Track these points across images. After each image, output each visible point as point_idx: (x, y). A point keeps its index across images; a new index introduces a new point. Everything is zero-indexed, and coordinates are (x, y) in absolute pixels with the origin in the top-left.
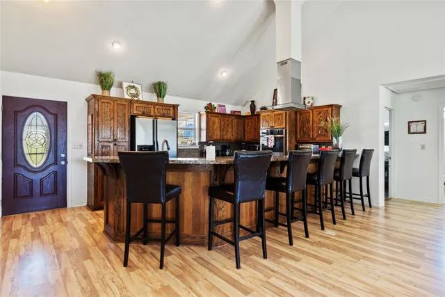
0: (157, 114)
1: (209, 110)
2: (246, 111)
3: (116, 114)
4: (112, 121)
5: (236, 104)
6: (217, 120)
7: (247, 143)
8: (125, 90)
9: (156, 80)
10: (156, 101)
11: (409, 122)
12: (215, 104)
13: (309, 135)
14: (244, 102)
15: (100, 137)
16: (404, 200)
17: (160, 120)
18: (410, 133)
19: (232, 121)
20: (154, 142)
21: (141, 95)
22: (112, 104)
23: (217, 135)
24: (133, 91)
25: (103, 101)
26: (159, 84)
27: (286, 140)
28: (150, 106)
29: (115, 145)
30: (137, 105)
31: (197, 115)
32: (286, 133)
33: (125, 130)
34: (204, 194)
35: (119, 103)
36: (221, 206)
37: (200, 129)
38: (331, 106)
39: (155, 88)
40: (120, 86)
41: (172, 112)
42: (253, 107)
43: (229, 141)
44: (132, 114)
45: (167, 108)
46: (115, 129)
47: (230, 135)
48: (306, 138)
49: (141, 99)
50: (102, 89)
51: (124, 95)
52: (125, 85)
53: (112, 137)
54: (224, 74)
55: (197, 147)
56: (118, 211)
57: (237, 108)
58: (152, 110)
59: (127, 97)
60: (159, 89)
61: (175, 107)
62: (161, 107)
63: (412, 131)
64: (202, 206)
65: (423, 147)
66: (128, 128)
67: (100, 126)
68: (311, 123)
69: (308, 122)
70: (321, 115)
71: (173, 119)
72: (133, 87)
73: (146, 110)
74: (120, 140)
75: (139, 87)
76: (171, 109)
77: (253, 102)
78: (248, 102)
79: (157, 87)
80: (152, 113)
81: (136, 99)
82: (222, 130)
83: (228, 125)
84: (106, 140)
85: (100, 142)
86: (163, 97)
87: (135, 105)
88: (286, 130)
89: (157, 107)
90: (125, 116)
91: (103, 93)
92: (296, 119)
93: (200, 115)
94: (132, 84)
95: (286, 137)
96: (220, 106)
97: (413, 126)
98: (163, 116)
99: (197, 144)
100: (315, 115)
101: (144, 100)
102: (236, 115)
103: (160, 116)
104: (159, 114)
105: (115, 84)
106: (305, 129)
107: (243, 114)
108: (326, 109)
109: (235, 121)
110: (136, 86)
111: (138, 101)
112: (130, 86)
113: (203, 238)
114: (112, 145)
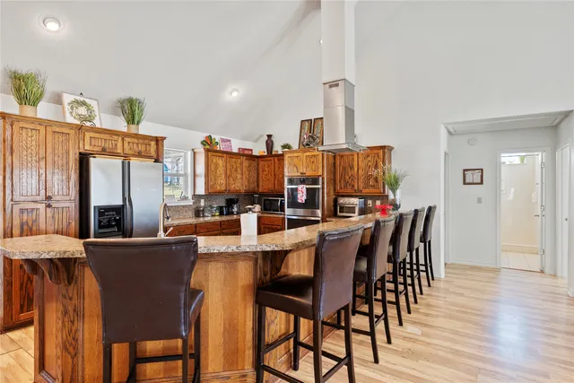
0: (127, 151)
1: (208, 147)
2: (259, 149)
3: (49, 150)
4: (42, 163)
5: (245, 138)
6: (221, 162)
7: (262, 195)
8: (67, 108)
9: (125, 95)
10: (125, 130)
11: (465, 170)
12: (217, 138)
13: (353, 186)
14: (256, 137)
15: (16, 193)
16: (461, 265)
17: (134, 162)
18: (465, 183)
19: (241, 164)
20: (124, 200)
21: (97, 118)
22: (43, 131)
23: (221, 184)
24: (82, 111)
25: (22, 124)
26: (131, 102)
27: (323, 193)
28: (116, 138)
29: (49, 206)
30: (92, 134)
31: (190, 154)
32: (323, 183)
33: (69, 178)
34: (244, 299)
35: (58, 130)
36: (273, 318)
37: (195, 175)
38: (383, 148)
39: (123, 108)
40: (58, 100)
41: (154, 149)
42: (270, 144)
43: (238, 193)
44: (82, 151)
45: (146, 141)
46: (49, 177)
47: (240, 184)
48: (349, 190)
49: (98, 125)
50: (21, 104)
51: (64, 117)
52: (67, 99)
53: (43, 192)
54: (234, 94)
55: (190, 202)
56: (71, 349)
57: (248, 145)
58: (120, 144)
59: (70, 119)
60: (131, 110)
61: (159, 141)
62: (136, 141)
63: (467, 181)
64: (241, 321)
65: (479, 201)
66: (74, 177)
67: (16, 172)
68: (356, 169)
69: (352, 168)
70: (369, 159)
71: (156, 161)
72: (84, 104)
73: (108, 145)
74: (58, 198)
75: (93, 104)
76: (153, 143)
77: (269, 136)
78: (262, 136)
79: (127, 107)
80: (119, 150)
81: (88, 124)
82: (227, 177)
83: (236, 170)
84: (30, 199)
85: (17, 203)
86: (138, 124)
87: (88, 135)
88: (323, 178)
89: (127, 140)
90: (68, 153)
91: (21, 110)
92: (334, 164)
93: (195, 153)
94: (82, 99)
95: (323, 188)
96: (223, 140)
97: (469, 174)
98: (139, 155)
99: (190, 197)
100: (361, 160)
101: (104, 127)
102: (246, 155)
103: (134, 156)
104: (130, 152)
105: (47, 95)
106: (347, 177)
107: (256, 153)
108: (376, 151)
109: (246, 163)
110: (87, 101)
111: (94, 129)
112: (77, 102)
113: (244, 376)
114: (42, 207)
